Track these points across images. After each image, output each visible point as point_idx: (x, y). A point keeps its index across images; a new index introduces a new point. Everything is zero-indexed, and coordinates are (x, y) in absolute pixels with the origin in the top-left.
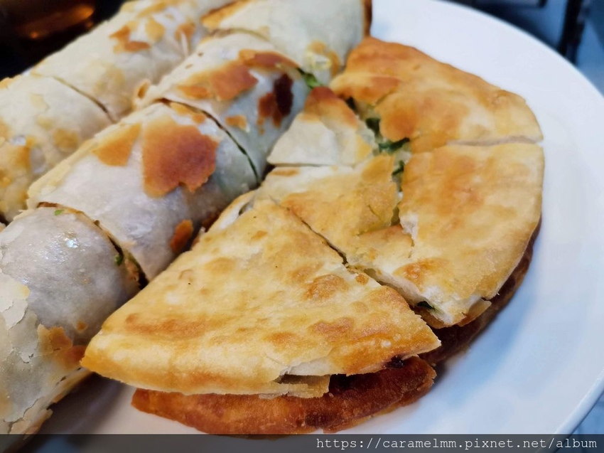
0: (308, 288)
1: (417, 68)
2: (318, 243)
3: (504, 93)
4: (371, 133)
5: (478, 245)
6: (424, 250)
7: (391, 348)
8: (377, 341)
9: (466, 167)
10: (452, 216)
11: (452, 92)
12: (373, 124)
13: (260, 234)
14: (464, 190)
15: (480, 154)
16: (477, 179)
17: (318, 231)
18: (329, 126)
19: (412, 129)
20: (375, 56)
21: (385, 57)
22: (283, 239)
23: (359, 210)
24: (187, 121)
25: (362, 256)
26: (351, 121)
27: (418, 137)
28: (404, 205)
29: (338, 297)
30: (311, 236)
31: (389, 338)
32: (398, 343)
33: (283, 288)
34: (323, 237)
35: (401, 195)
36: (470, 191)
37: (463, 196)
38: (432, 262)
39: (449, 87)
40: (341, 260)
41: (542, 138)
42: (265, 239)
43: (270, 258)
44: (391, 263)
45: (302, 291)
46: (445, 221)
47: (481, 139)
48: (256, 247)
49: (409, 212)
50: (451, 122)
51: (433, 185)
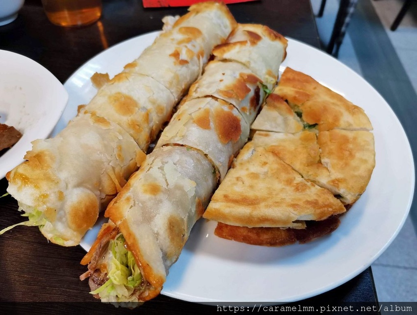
0: (295, 187)
1: (315, 88)
2: (290, 168)
3: (356, 107)
4: (298, 118)
5: (356, 173)
6: (336, 175)
7: (332, 212)
8: (328, 209)
9: (346, 140)
10: (344, 161)
11: (333, 104)
12: (299, 115)
13: (265, 163)
14: (347, 150)
15: (350, 135)
16: (351, 146)
17: (288, 163)
18: (281, 114)
19: (319, 120)
20: (294, 79)
21: (299, 80)
22: (275, 166)
23: (305, 156)
24: (226, 108)
25: (310, 175)
26: (290, 112)
27: (322, 124)
28: (322, 155)
29: (308, 191)
30: (287, 166)
31: (331, 207)
32: (334, 209)
33: (284, 187)
34: (291, 166)
35: (320, 150)
36: (349, 151)
37: (347, 153)
38: (342, 179)
39: (332, 101)
40: (300, 176)
41: (373, 129)
42: (268, 165)
43: (272, 174)
44: (324, 179)
45: (293, 188)
46: (341, 163)
47: (349, 128)
48: (265, 169)
49: (325, 158)
50: (336, 119)
51: (333, 147)
